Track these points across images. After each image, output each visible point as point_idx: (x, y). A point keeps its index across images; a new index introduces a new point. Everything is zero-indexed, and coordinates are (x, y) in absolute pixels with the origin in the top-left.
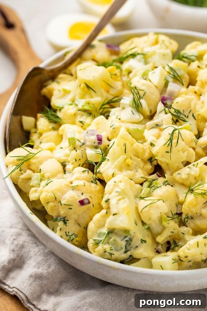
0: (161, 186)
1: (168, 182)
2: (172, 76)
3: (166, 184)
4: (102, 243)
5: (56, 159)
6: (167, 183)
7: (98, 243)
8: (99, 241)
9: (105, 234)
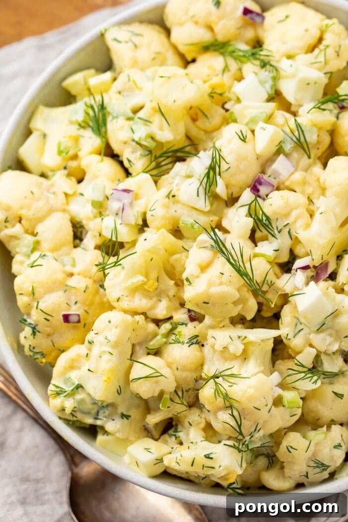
0: (183, 343)
1: (198, 338)
2: (295, 139)
3: (192, 341)
4: (65, 397)
5: (70, 215)
6: (195, 341)
7: (59, 392)
8: (62, 391)
9: (73, 384)
